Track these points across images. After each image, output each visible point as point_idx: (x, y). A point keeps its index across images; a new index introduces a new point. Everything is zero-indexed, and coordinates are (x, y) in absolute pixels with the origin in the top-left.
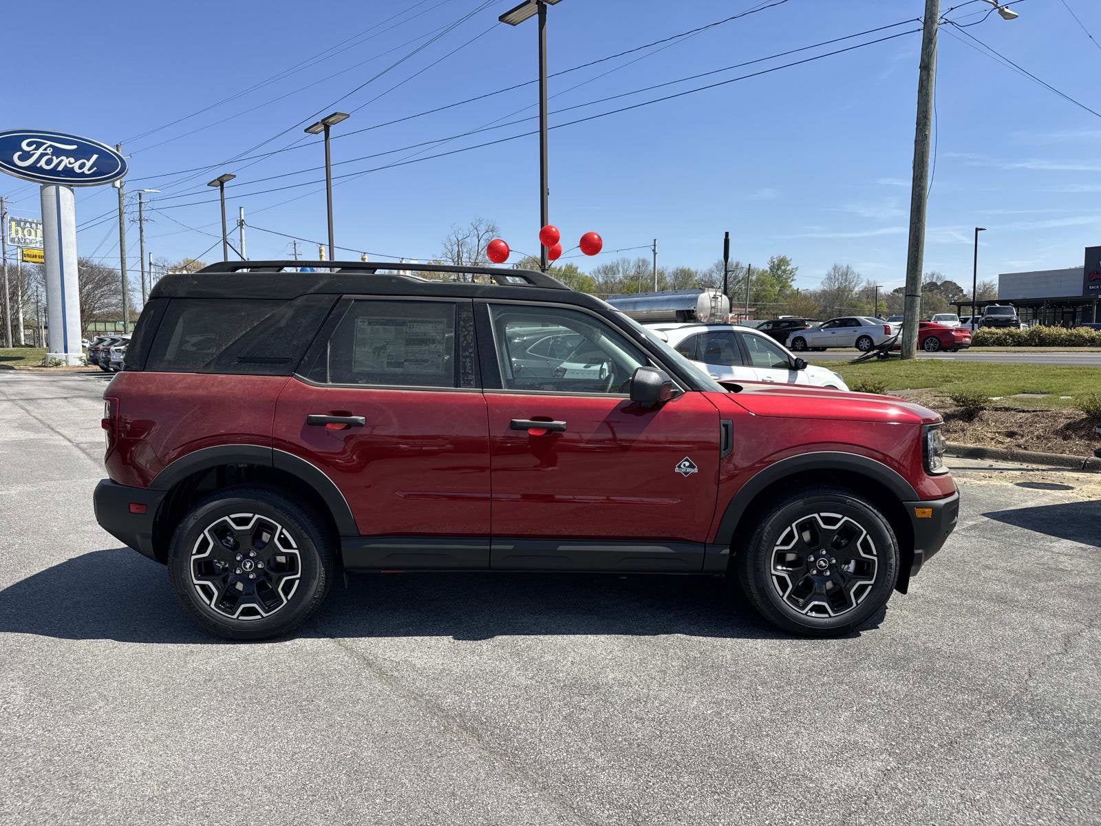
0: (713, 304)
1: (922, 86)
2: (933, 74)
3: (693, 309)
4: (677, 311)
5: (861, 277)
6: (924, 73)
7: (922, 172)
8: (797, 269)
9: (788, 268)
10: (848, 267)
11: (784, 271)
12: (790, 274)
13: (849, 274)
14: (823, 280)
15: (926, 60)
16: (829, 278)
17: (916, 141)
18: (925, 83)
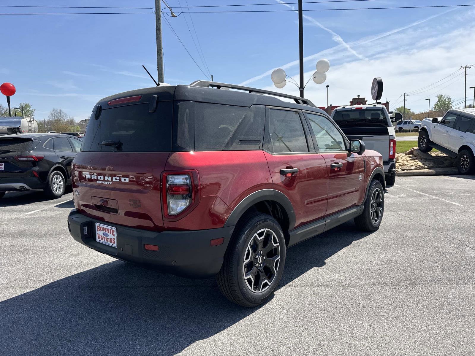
0: (30, 125)
1: (158, 37)
2: (162, 32)
3: (18, 127)
4: (8, 128)
5: (67, 115)
6: (158, 32)
7: (162, 72)
8: (35, 110)
9: (30, 109)
10: (61, 110)
11: (28, 111)
12: (31, 112)
13: (61, 113)
14: (49, 115)
15: (158, 26)
16: (52, 115)
17: (158, 59)
18: (159, 36)
